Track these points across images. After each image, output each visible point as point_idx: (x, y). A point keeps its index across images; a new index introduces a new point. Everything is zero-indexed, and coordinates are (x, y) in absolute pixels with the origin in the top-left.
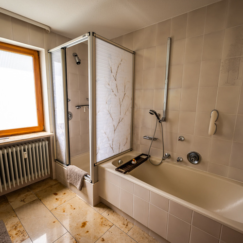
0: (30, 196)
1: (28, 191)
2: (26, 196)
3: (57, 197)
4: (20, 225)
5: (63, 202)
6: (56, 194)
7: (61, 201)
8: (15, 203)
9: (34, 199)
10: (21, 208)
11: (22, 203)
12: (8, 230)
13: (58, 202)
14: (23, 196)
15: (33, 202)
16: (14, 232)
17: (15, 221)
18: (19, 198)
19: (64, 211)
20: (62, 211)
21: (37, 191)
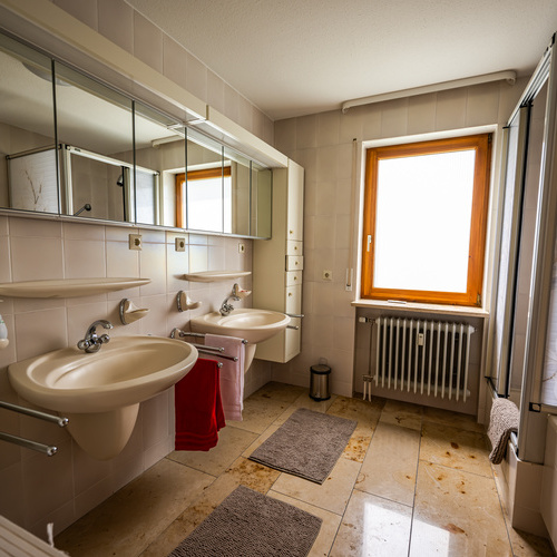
0: (415, 420)
1: (418, 413)
2: (408, 416)
3: (452, 451)
4: (368, 442)
5: (455, 465)
6: (455, 446)
7: (453, 461)
8: (389, 415)
9: (415, 428)
10: (388, 426)
11: (396, 422)
12: (353, 436)
13: (446, 460)
14: (405, 413)
15: (409, 431)
16: (355, 444)
17: (368, 433)
18: (398, 413)
19: (440, 479)
20: (438, 476)
21: (431, 420)
